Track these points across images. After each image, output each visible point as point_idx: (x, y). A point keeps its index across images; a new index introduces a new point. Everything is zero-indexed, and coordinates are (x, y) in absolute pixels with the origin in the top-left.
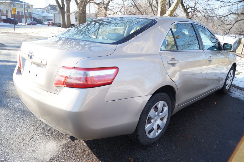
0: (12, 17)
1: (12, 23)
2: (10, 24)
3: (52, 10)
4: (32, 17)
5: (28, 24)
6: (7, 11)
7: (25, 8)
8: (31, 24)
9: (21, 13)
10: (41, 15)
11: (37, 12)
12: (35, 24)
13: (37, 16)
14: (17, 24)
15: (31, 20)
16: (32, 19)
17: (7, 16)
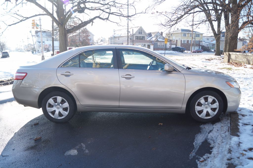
0: (181, 46)
1: (179, 51)
2: (177, 52)
3: (223, 37)
4: (201, 45)
5: (194, 52)
6: (177, 40)
7: (192, 37)
8: (197, 52)
9: (183, 42)
10: (210, 43)
11: (207, 40)
12: (200, 52)
13: (207, 44)
14: (184, 52)
15: (199, 48)
16: (201, 47)
17: (176, 45)
